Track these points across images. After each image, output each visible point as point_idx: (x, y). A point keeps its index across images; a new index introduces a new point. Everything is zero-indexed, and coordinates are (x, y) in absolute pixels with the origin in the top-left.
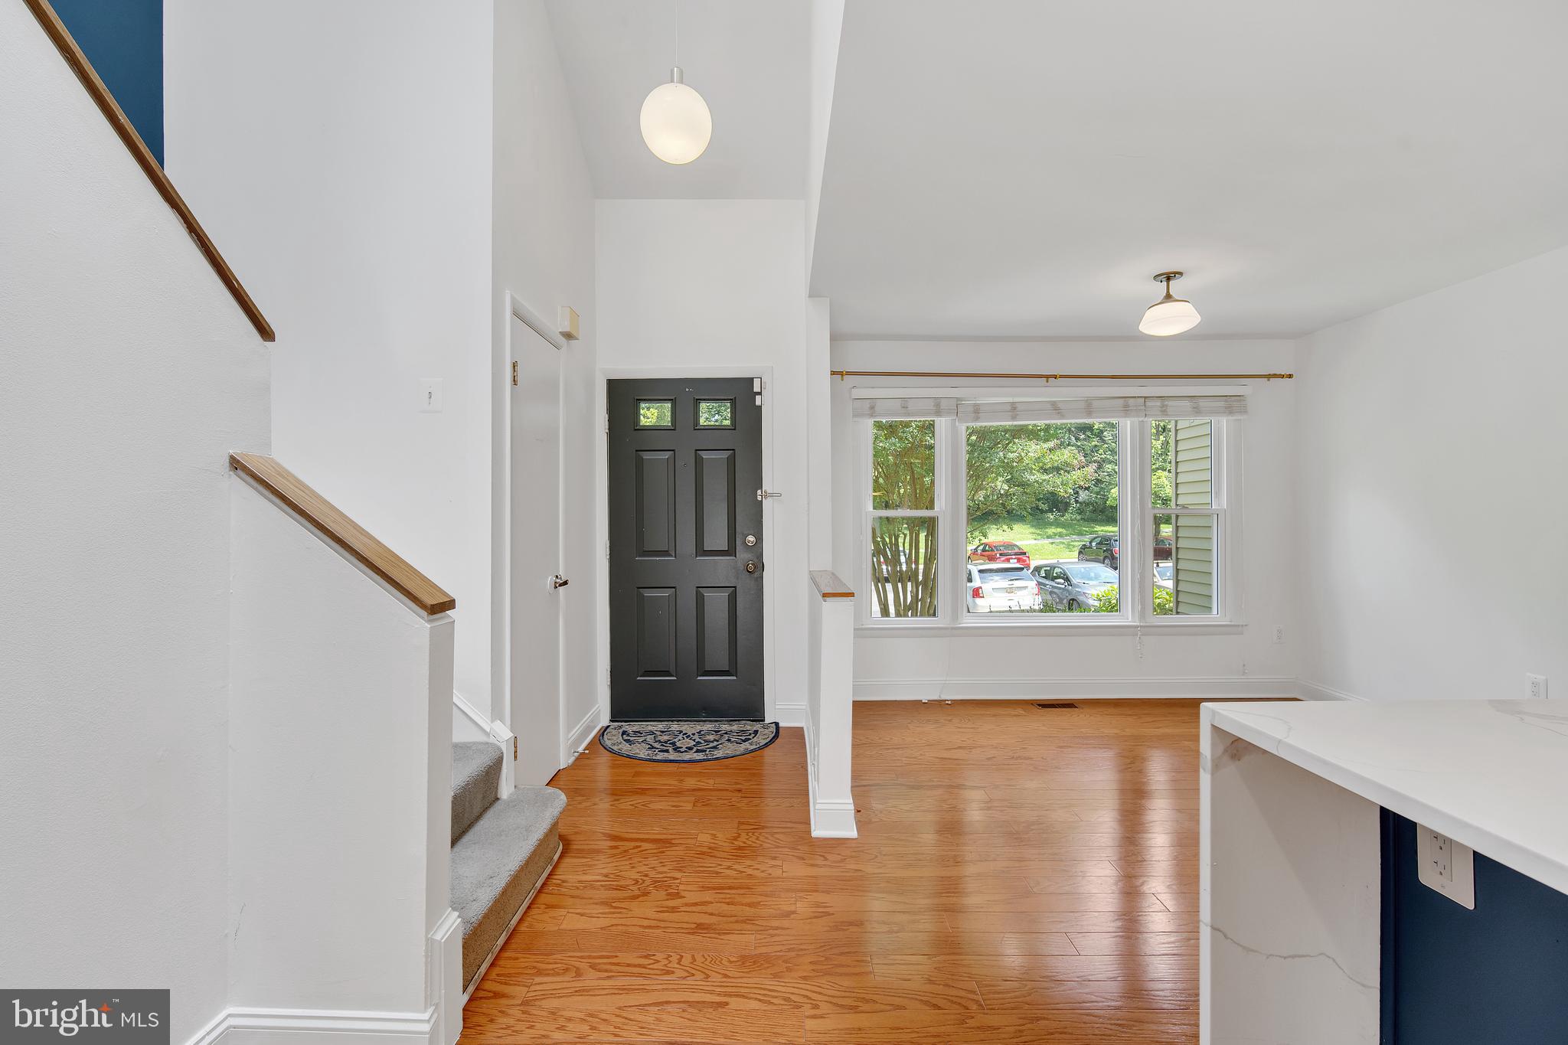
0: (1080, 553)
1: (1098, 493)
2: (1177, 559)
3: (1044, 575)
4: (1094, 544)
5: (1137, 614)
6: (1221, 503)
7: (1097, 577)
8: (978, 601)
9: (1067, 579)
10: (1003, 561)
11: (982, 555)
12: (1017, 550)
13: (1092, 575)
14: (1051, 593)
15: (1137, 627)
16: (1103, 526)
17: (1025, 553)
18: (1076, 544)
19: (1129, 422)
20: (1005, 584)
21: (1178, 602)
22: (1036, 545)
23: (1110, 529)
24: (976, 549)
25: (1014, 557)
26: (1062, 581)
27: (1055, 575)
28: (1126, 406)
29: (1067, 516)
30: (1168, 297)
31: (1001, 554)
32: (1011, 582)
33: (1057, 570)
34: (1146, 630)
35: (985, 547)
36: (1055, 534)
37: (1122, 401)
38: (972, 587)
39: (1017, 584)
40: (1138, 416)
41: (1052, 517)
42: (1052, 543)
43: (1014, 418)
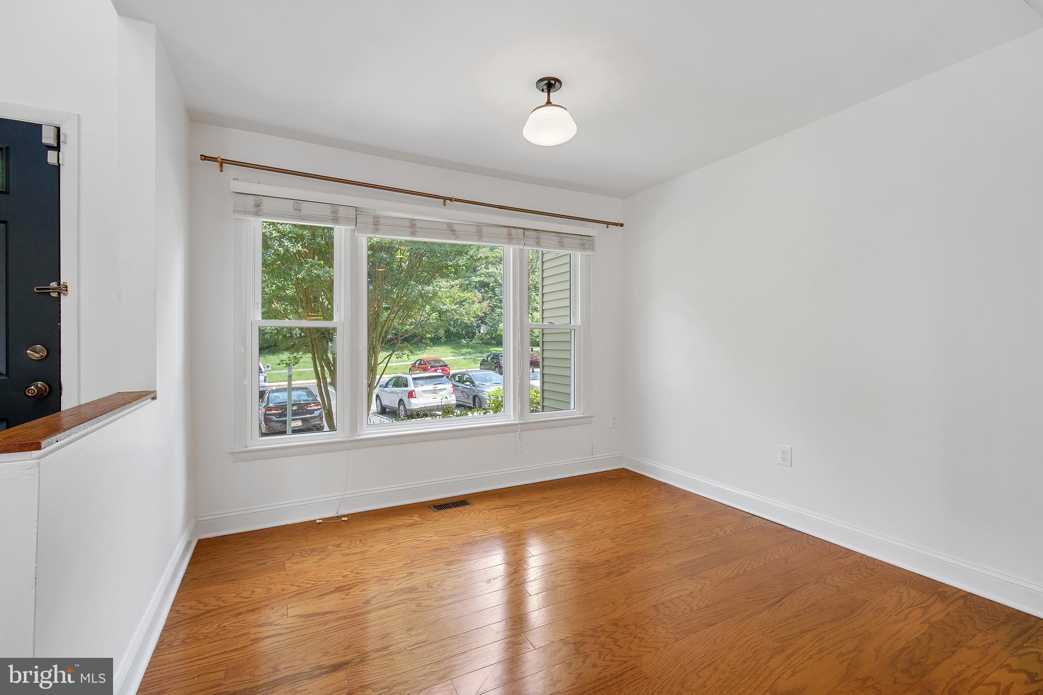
0: (481, 364)
1: (492, 327)
2: (543, 366)
3: (458, 380)
4: (489, 359)
5: (517, 416)
6: (577, 320)
7: (490, 380)
8: (413, 400)
9: (472, 382)
10: (433, 371)
11: (418, 367)
12: (442, 363)
13: (488, 378)
14: (462, 392)
15: (517, 424)
16: (495, 347)
17: (447, 366)
18: (479, 358)
19: (511, 249)
20: (430, 387)
21: (543, 398)
22: (454, 360)
23: (498, 349)
24: (415, 363)
25: (440, 368)
26: (468, 383)
27: (464, 379)
28: (509, 235)
29: (474, 341)
30: (549, 103)
31: (431, 367)
32: (435, 386)
33: (466, 376)
34: (525, 426)
35: (421, 362)
36: (466, 353)
37: (506, 230)
38: (407, 391)
39: (439, 387)
40: (518, 244)
41: (465, 342)
42: (464, 359)
43: (413, 234)
